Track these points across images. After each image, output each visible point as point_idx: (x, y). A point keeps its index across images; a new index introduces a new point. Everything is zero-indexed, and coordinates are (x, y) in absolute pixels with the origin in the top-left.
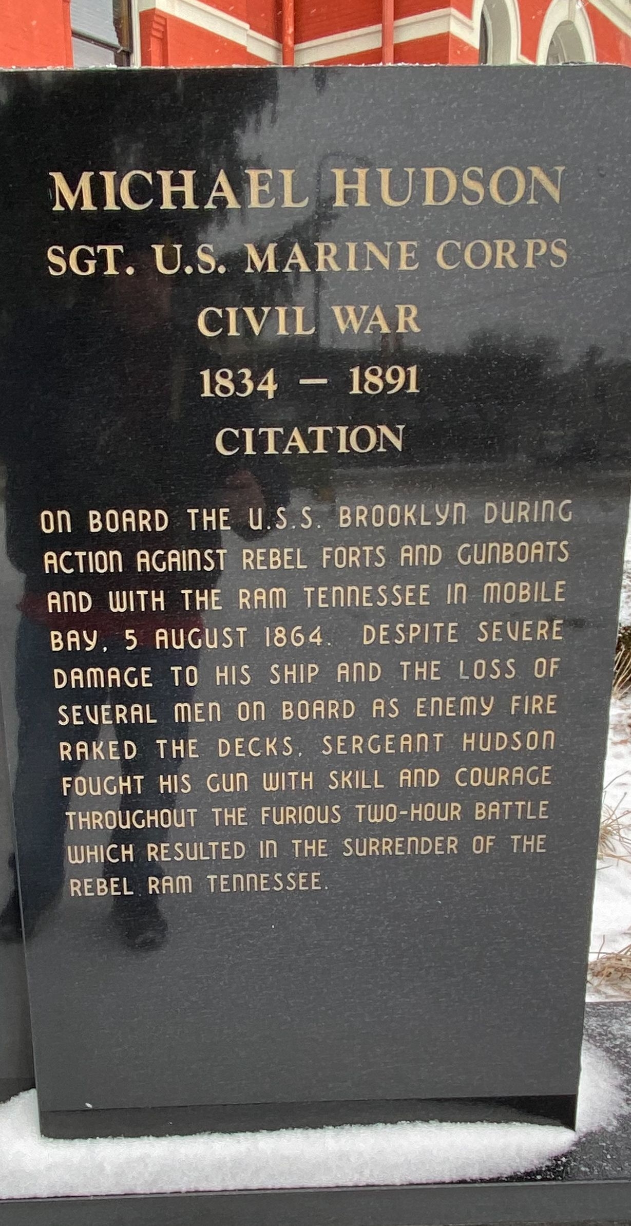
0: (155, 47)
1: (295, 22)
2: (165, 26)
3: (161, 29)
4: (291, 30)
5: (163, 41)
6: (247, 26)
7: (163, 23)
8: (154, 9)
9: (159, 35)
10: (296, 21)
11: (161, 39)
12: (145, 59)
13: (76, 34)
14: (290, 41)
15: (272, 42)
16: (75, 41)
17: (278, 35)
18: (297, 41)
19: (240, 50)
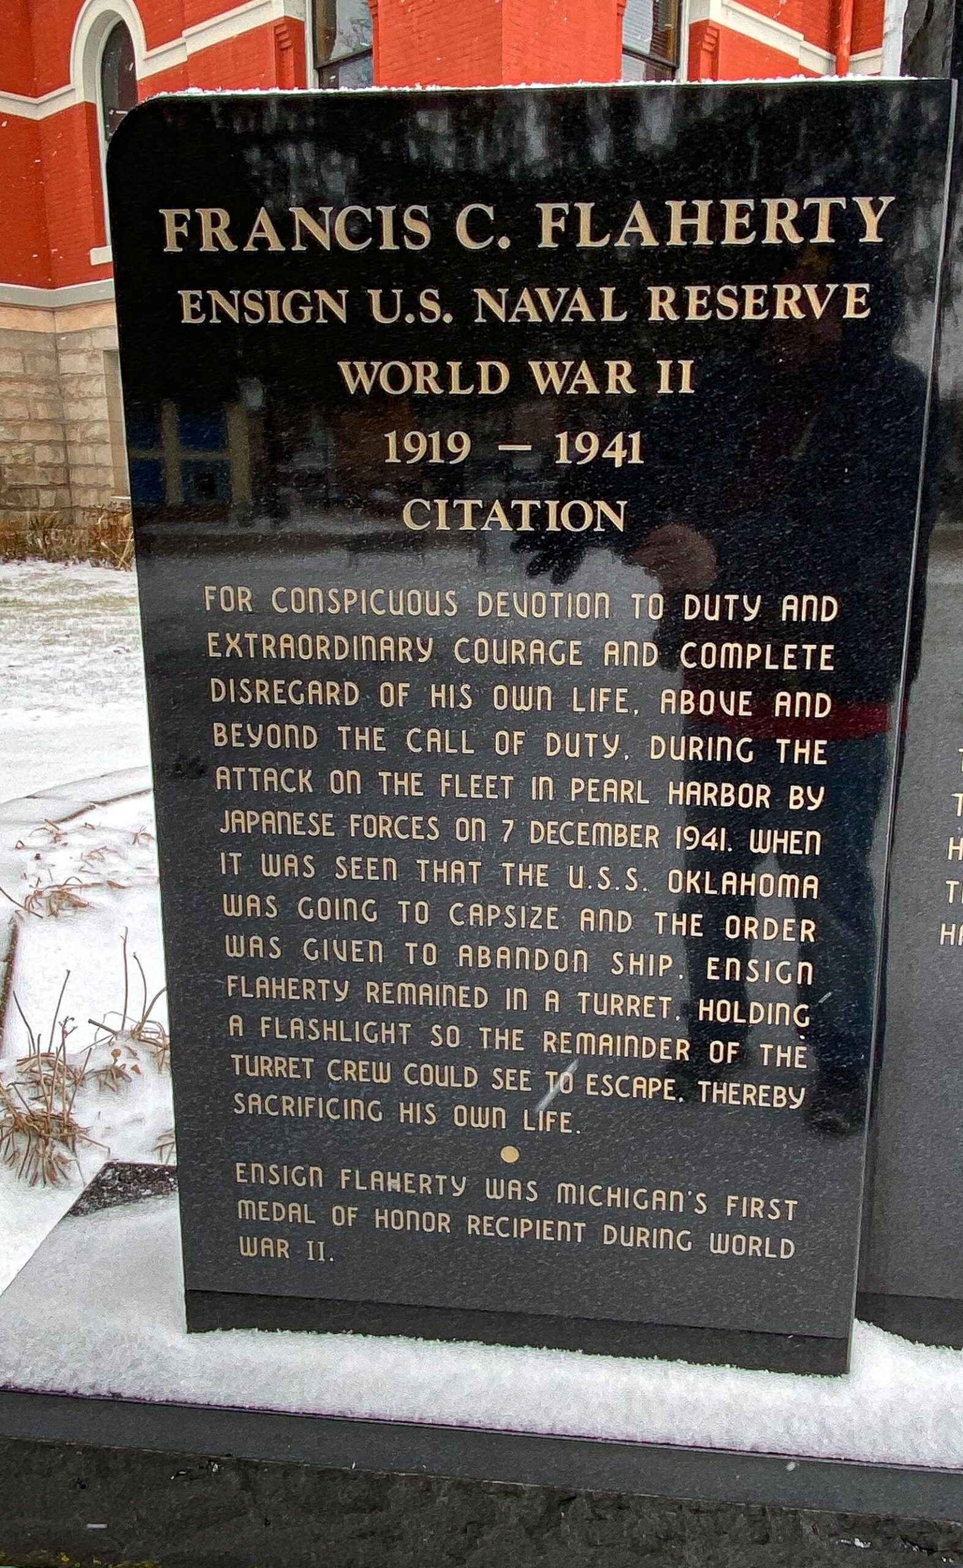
0: (705, 59)
1: (852, 30)
2: (717, 39)
3: (713, 41)
4: (847, 40)
5: (714, 54)
6: (801, 37)
7: (715, 34)
8: (707, 21)
9: (710, 48)
10: (854, 29)
11: (712, 53)
12: (692, 75)
13: (627, 51)
14: (845, 52)
15: (826, 54)
16: (626, 59)
17: (831, 44)
18: (852, 52)
19: (791, 65)
